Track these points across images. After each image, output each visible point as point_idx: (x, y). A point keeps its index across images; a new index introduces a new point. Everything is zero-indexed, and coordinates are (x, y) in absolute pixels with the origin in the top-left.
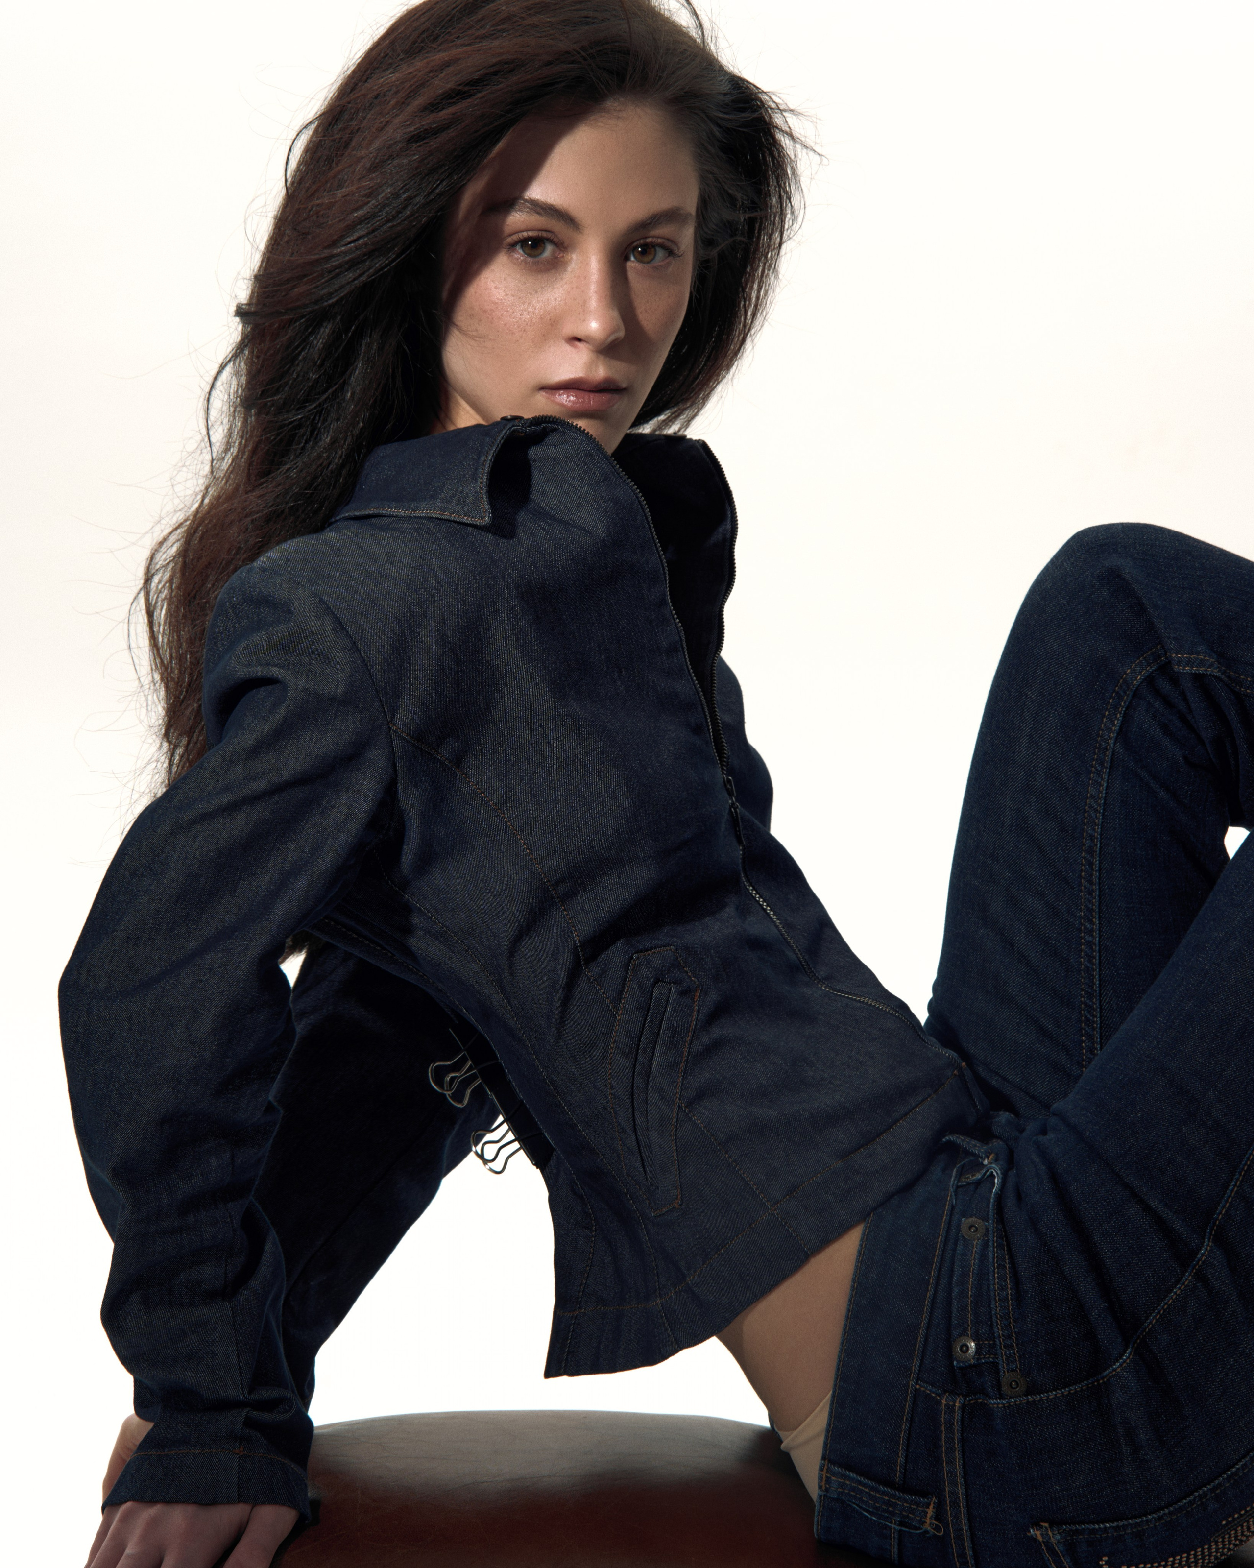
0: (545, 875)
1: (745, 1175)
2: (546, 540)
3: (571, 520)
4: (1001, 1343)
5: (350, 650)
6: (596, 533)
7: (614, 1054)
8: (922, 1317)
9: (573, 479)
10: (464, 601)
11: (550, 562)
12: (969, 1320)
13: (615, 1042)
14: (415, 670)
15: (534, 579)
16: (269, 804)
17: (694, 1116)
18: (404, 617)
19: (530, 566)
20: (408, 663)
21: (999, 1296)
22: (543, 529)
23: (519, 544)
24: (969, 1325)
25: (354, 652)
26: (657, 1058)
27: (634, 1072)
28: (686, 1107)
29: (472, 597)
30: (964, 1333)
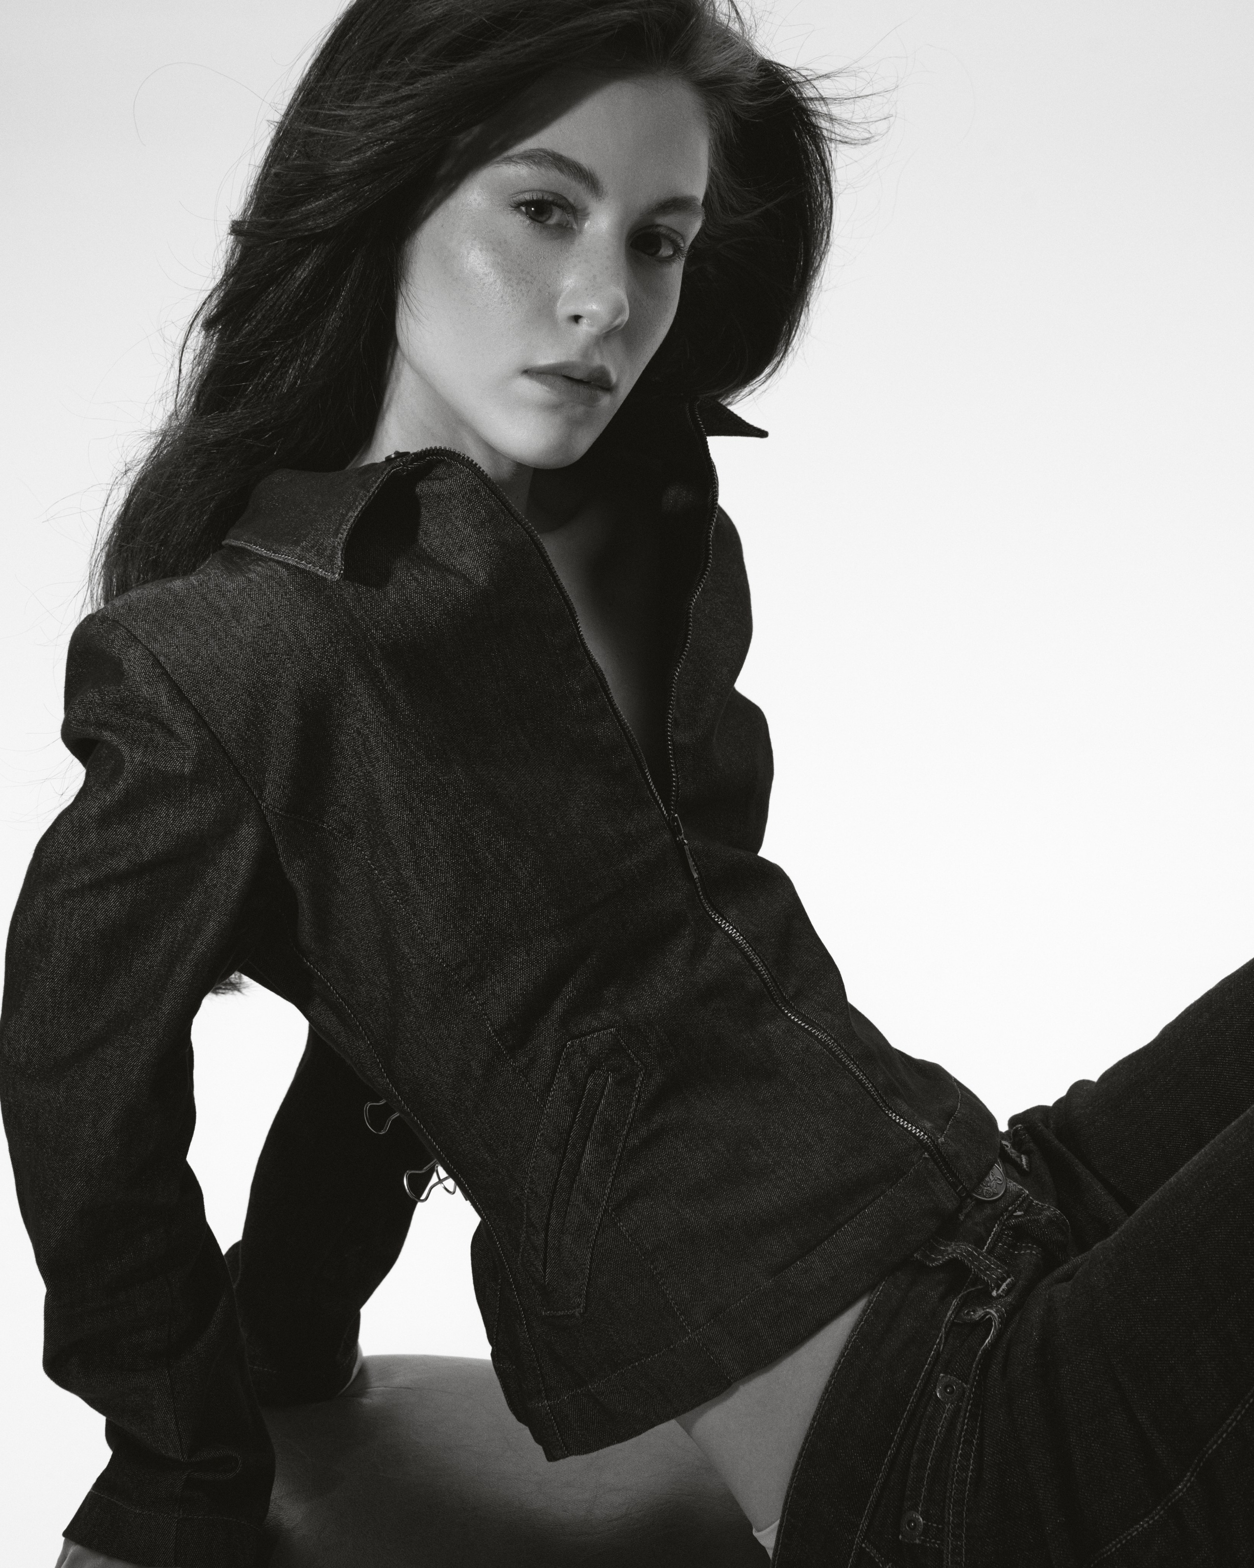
0: (443, 959)
1: (668, 1292)
2: (416, 593)
3: (452, 565)
4: (949, 1531)
5: (194, 724)
6: (477, 582)
7: (541, 1147)
8: (878, 1476)
9: (456, 518)
10: (320, 667)
11: (421, 619)
12: (923, 1494)
13: (542, 1135)
14: (278, 744)
15: (401, 638)
16: (142, 884)
17: (620, 1221)
18: (254, 688)
19: (396, 625)
20: (269, 736)
21: (958, 1477)
22: (416, 579)
23: (385, 599)
24: (921, 1501)
25: (200, 727)
26: (587, 1157)
27: (560, 1168)
28: (613, 1210)
29: (329, 662)
30: (914, 1508)
